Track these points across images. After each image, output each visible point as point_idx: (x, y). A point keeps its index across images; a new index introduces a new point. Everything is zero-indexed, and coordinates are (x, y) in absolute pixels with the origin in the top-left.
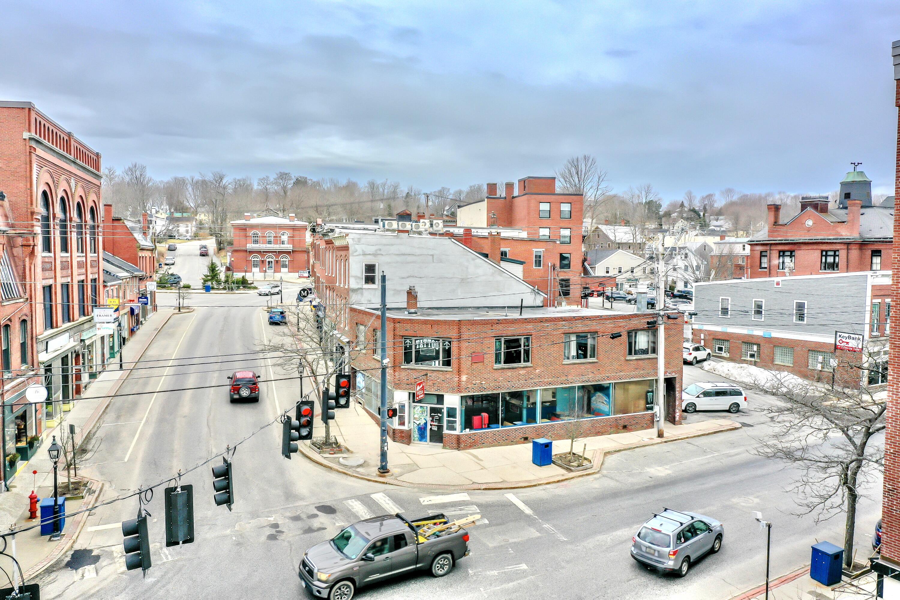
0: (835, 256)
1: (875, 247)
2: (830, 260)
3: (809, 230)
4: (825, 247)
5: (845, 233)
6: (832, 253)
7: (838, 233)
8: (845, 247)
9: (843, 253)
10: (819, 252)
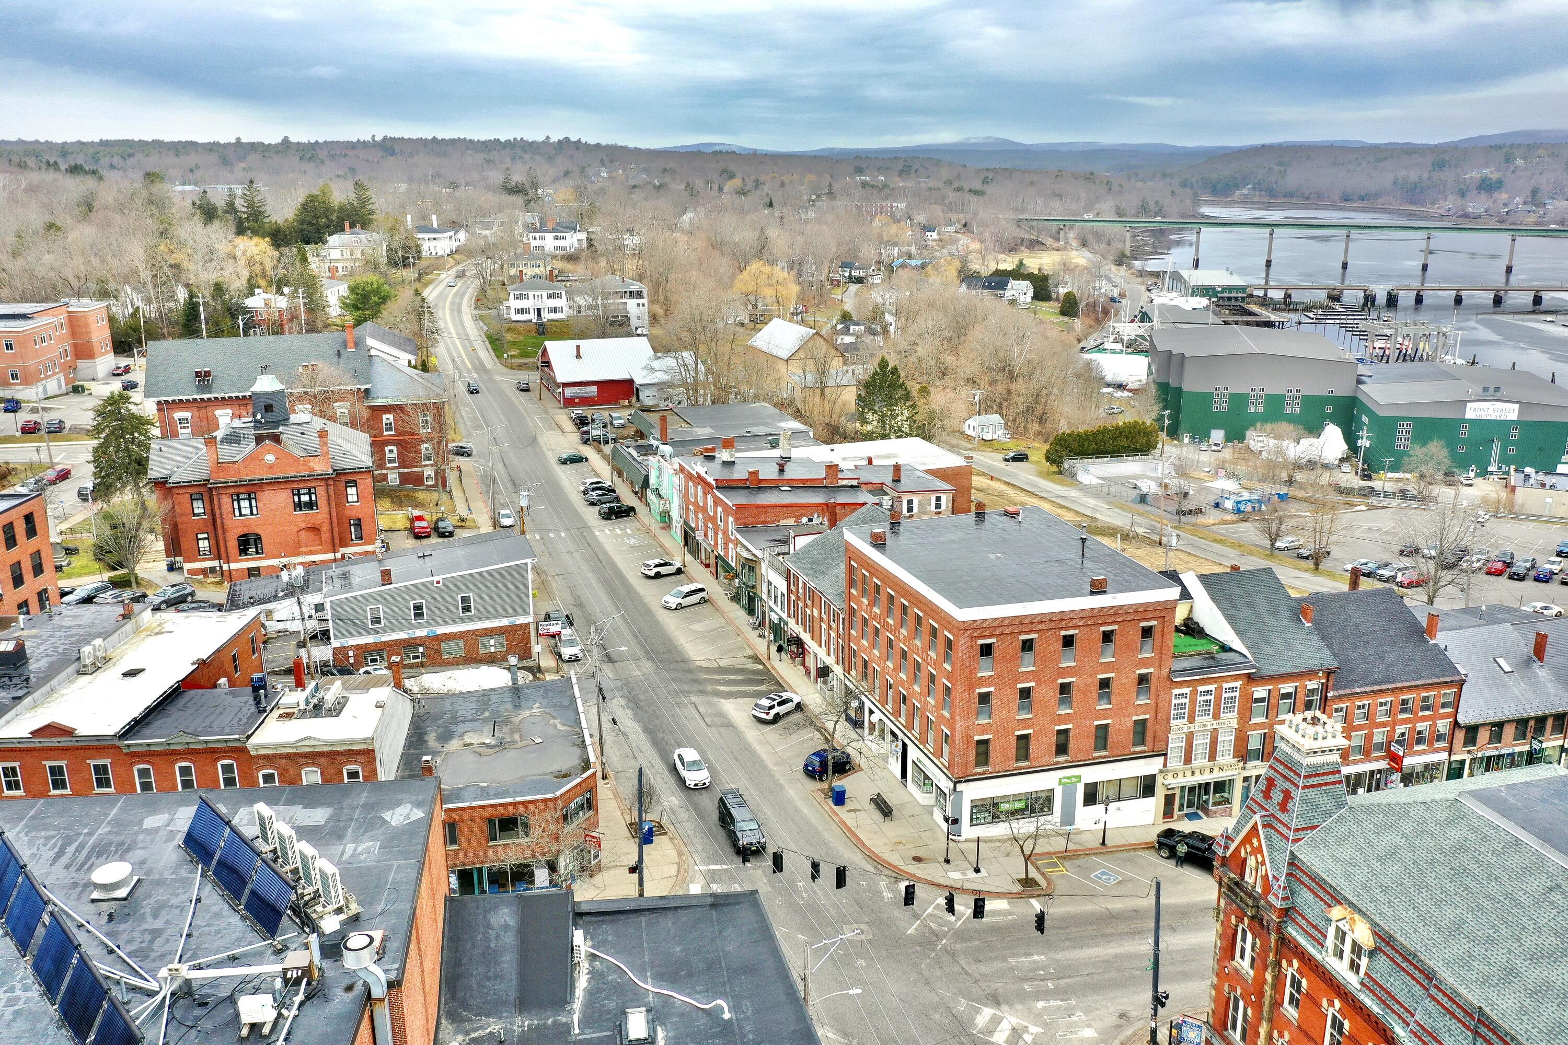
0: (310, 494)
1: (349, 478)
2: (304, 498)
3: (271, 467)
4: (295, 485)
5: (320, 467)
6: (306, 491)
7: (311, 469)
8: (323, 483)
9: (321, 491)
10: (289, 491)
